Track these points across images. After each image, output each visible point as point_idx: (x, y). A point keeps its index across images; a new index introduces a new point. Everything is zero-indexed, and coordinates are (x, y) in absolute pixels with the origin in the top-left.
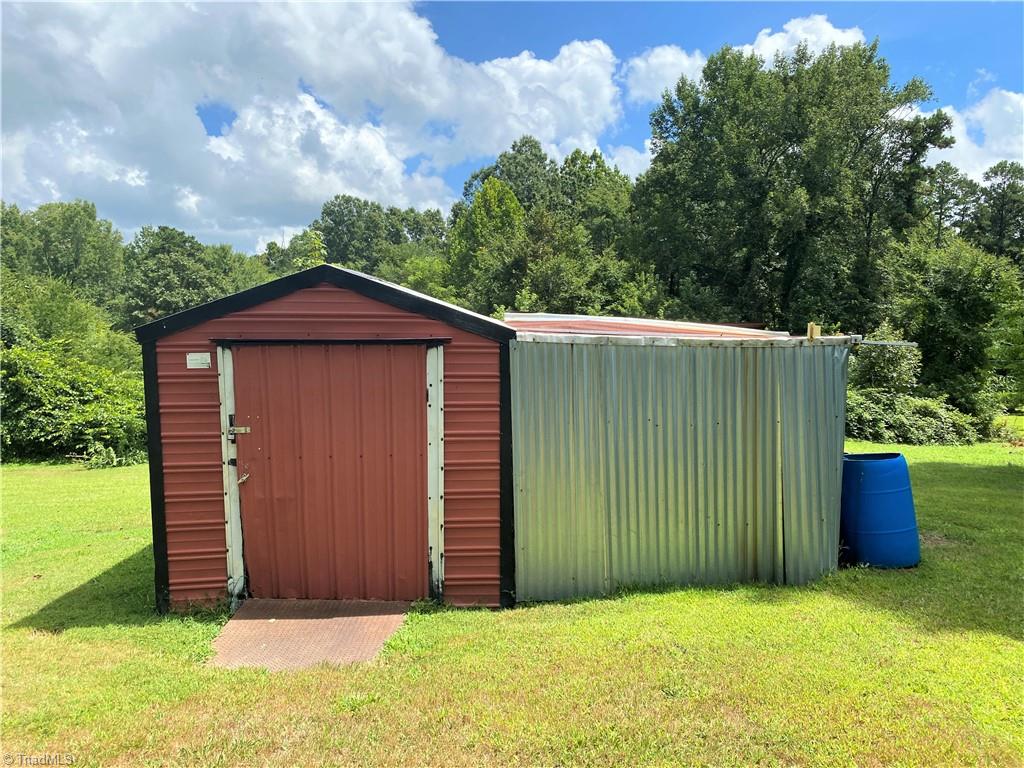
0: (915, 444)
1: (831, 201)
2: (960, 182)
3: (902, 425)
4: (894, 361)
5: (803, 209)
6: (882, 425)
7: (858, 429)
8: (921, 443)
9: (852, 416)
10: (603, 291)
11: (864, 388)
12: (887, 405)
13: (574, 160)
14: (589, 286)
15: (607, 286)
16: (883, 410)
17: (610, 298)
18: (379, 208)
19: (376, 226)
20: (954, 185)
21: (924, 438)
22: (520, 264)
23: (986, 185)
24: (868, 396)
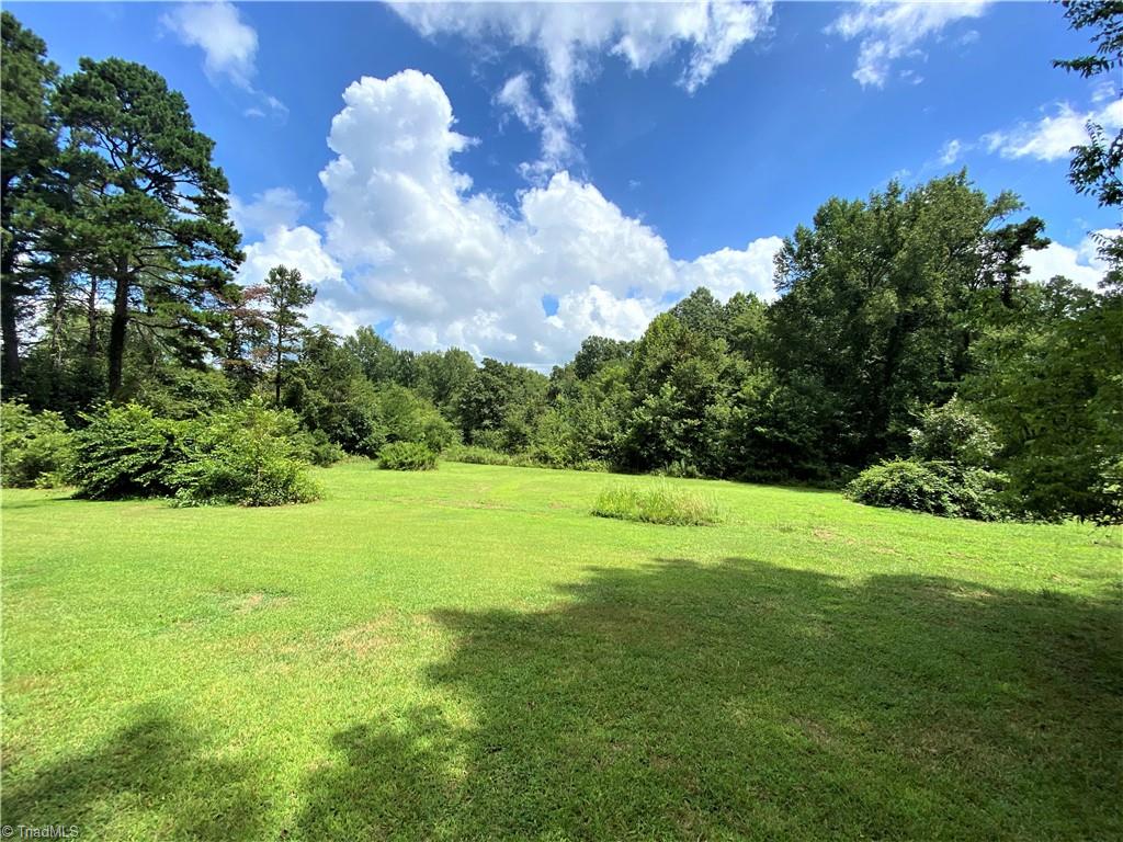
0: (985, 520)
1: (922, 301)
2: (1074, 290)
3: (970, 499)
4: (964, 434)
5: (893, 309)
6: (945, 497)
7: (918, 500)
8: (992, 519)
9: (912, 487)
10: (730, 383)
11: (930, 460)
12: (952, 477)
13: (735, 299)
14: (719, 379)
15: (735, 379)
16: (949, 483)
17: (736, 388)
18: (614, 342)
19: (611, 353)
20: (1069, 293)
21: (996, 514)
22: (666, 366)
23: (1102, 292)
24: (933, 468)
